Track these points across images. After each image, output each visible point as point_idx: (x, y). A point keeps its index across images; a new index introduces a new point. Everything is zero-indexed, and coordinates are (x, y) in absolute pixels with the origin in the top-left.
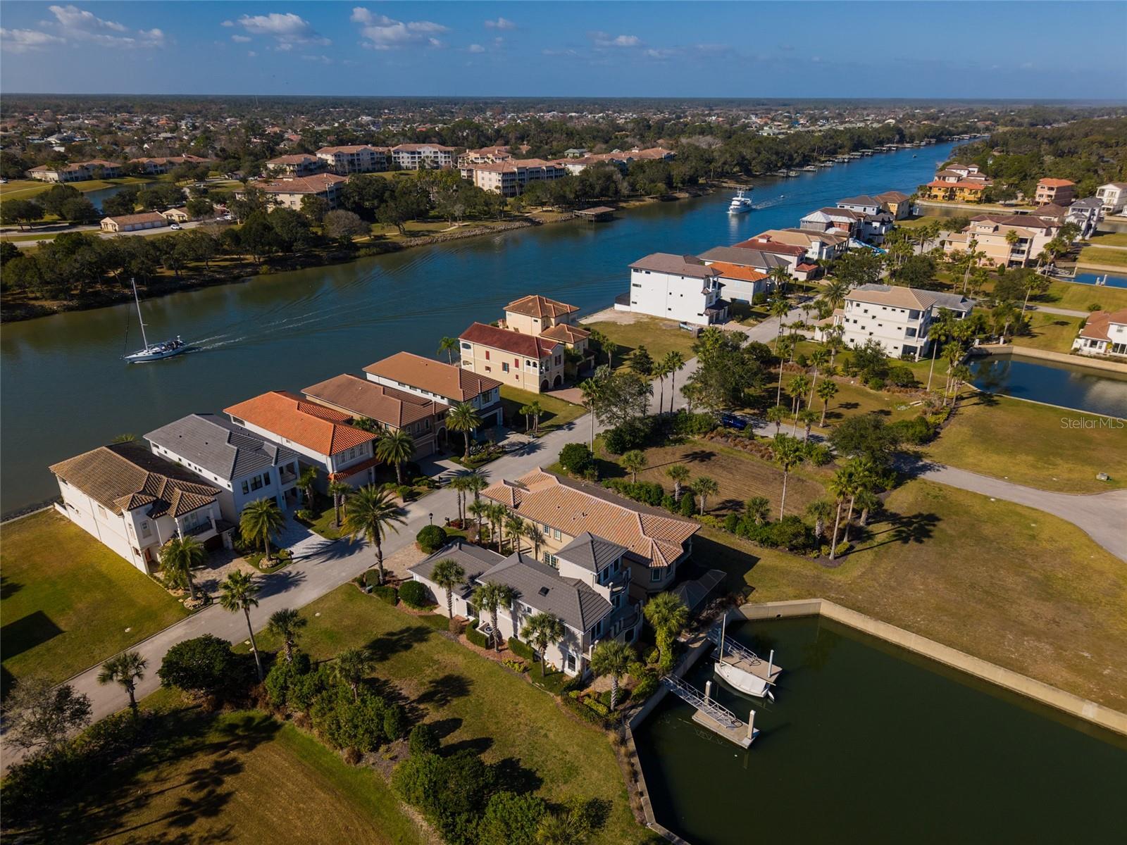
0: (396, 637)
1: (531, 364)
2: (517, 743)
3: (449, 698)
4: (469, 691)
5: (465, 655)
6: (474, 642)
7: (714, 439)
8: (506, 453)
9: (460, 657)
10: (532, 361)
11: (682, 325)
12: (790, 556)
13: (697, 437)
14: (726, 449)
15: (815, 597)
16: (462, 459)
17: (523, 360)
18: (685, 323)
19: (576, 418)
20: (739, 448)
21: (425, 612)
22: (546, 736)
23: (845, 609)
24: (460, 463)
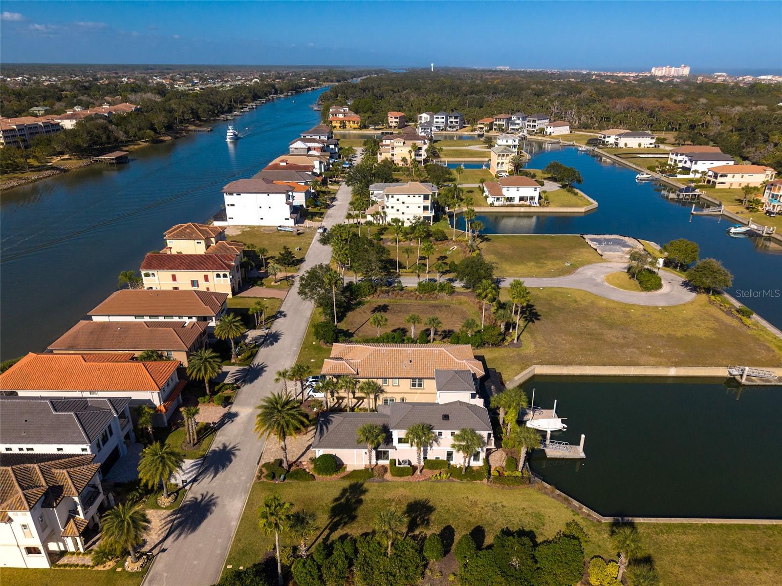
0: (343, 500)
1: (222, 276)
2: (495, 519)
3: (426, 518)
4: (432, 507)
5: (403, 486)
6: (401, 476)
7: (380, 296)
8: (259, 346)
9: (401, 489)
10: (221, 274)
11: (279, 228)
12: (495, 349)
13: (368, 298)
14: (392, 300)
15: (529, 366)
16: (233, 361)
17: (212, 275)
18: (280, 226)
19: (280, 307)
20: (399, 297)
21: (341, 474)
22: (503, 506)
23: (549, 366)
24: (233, 364)
